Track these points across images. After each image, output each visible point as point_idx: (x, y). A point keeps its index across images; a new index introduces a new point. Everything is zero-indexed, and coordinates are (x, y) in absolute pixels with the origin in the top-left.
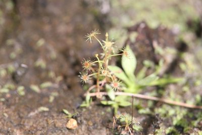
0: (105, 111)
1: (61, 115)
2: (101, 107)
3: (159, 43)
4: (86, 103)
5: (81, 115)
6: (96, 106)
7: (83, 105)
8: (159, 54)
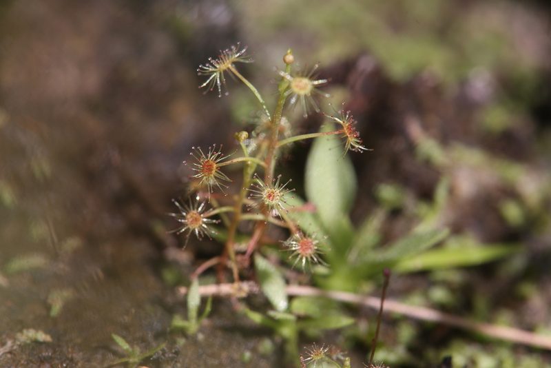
0: (254, 350)
1: (99, 356)
2: (238, 337)
3: (426, 128)
4: (186, 317)
5: (177, 353)
6: (219, 333)
7: (178, 322)
8: (428, 163)
